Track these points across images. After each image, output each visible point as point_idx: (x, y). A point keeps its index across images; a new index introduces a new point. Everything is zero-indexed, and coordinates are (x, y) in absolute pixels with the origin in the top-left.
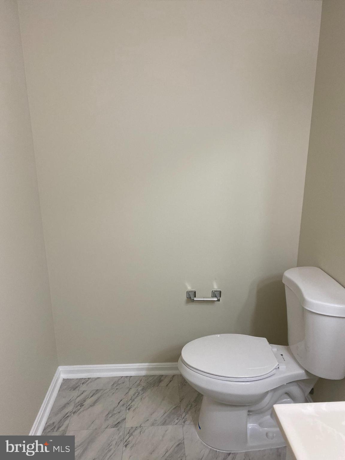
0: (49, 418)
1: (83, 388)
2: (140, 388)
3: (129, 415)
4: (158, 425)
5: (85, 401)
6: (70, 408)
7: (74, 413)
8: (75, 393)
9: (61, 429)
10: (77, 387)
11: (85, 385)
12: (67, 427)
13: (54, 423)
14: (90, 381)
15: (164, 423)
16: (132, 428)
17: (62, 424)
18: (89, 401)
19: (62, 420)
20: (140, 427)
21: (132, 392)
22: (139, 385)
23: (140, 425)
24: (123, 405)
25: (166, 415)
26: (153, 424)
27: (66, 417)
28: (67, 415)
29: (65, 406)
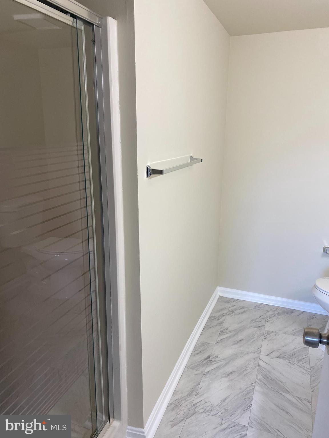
0: (211, 313)
1: (233, 304)
2: (276, 313)
3: (268, 325)
4: (289, 334)
5: (235, 310)
6: (225, 312)
7: (228, 314)
8: (228, 305)
9: (220, 320)
10: (229, 302)
11: (235, 302)
12: (224, 320)
13: (215, 316)
14: (238, 301)
15: (294, 334)
16: (269, 331)
17: (220, 318)
18: (238, 311)
19: (221, 316)
20: (276, 332)
21: (270, 313)
22: (275, 311)
23: (276, 331)
24: (263, 319)
25: (295, 331)
26: (285, 333)
27: (223, 315)
28: (224, 315)
29: (222, 310)
